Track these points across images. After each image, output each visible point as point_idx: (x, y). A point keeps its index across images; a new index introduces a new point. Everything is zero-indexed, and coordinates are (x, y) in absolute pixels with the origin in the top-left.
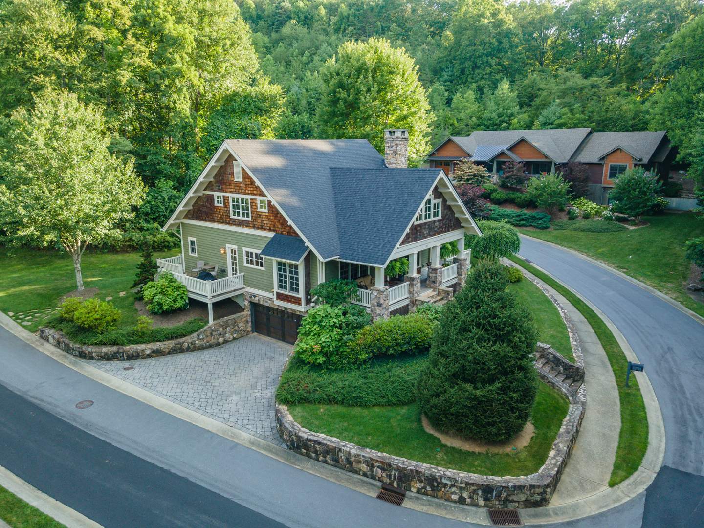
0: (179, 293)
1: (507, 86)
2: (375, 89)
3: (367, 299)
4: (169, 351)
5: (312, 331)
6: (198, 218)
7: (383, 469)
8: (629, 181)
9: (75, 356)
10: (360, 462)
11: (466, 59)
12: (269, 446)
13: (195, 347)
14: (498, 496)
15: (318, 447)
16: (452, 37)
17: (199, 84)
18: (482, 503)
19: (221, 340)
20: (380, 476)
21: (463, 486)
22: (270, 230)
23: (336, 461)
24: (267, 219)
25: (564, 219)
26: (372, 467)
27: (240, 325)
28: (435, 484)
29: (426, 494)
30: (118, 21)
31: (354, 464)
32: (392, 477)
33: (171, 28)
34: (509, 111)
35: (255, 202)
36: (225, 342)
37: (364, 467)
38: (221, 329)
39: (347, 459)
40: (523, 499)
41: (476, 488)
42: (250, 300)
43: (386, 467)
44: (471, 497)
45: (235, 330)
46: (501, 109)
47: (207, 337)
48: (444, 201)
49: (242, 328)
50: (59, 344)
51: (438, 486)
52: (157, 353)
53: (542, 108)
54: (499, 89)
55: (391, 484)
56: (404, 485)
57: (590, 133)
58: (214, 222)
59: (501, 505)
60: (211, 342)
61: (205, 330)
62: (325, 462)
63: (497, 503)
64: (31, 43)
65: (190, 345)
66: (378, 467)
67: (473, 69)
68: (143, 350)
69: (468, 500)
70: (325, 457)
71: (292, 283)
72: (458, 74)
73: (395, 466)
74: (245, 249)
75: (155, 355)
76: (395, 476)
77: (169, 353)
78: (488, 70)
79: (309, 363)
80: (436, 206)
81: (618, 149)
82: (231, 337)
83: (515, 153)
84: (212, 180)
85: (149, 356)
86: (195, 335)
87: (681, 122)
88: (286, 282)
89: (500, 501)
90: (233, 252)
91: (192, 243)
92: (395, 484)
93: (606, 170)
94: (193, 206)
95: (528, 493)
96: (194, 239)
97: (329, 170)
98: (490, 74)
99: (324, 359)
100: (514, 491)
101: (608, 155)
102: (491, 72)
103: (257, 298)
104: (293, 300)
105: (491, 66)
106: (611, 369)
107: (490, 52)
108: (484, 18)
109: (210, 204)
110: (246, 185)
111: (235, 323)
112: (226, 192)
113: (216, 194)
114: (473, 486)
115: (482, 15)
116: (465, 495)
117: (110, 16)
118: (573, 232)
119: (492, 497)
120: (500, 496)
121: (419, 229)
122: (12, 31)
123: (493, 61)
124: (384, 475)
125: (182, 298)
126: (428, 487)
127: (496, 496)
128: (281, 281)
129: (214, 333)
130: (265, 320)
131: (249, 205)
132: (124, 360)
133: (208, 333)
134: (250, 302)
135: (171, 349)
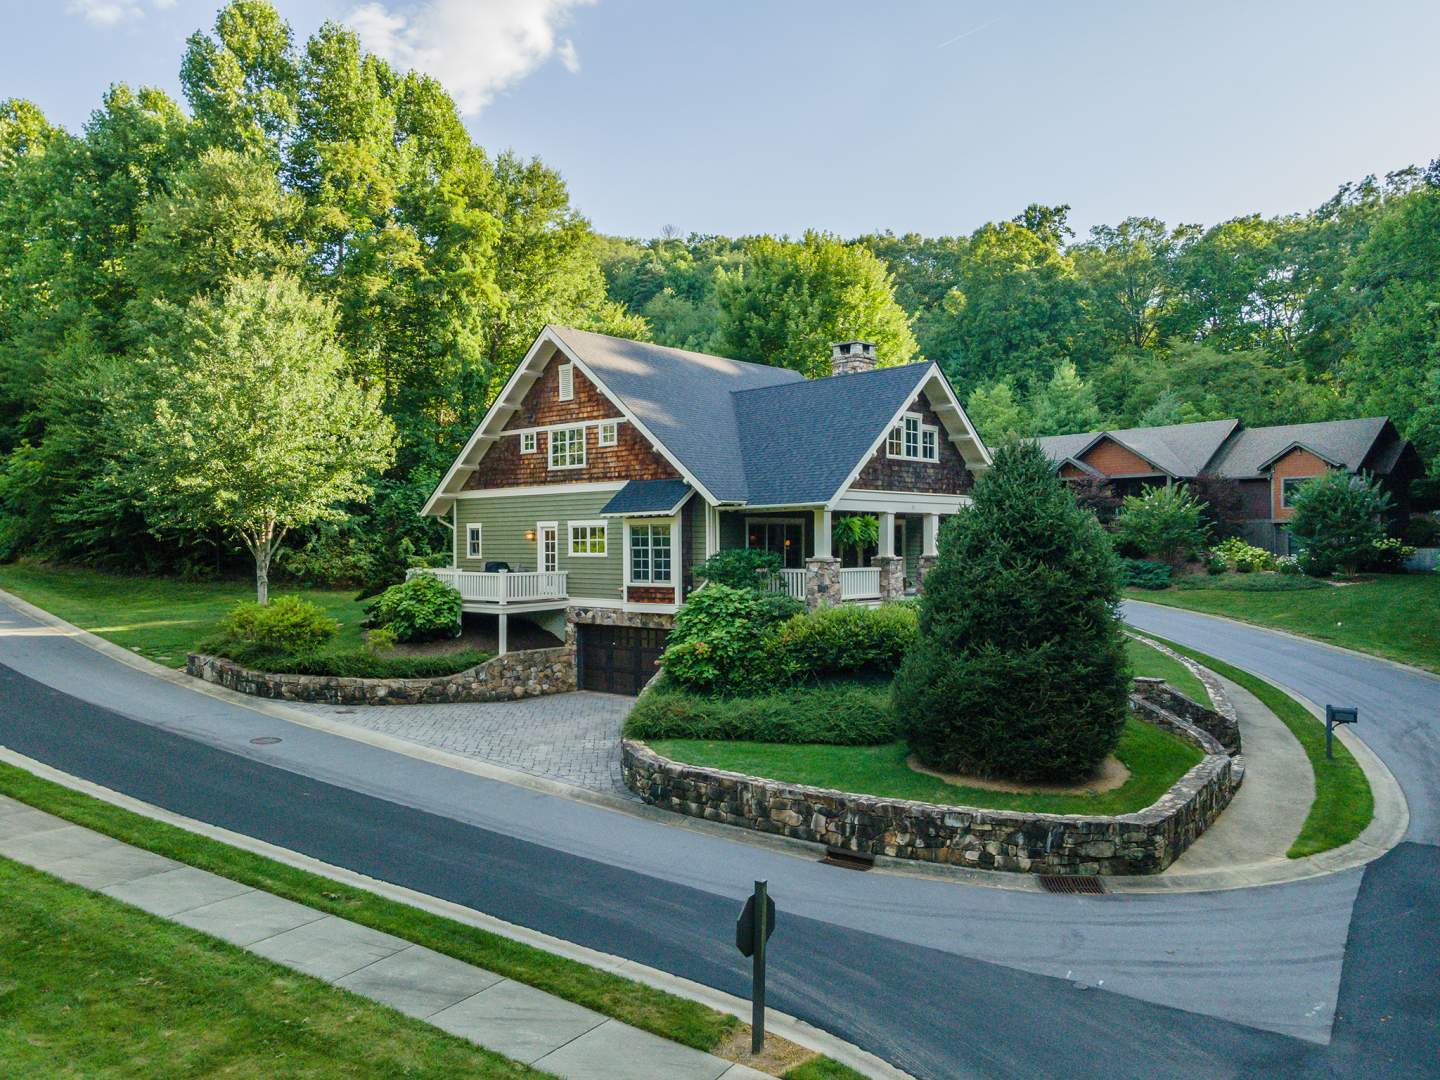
0: (446, 599)
1: (1073, 372)
2: (815, 309)
3: (799, 582)
4: (421, 697)
5: (695, 624)
6: (487, 485)
7: (829, 815)
8: (1321, 494)
9: (250, 693)
10: (782, 807)
11: (992, 332)
12: (608, 799)
13: (469, 694)
14: (1058, 846)
15: (704, 788)
16: (963, 300)
17: (500, 305)
18: (1025, 863)
19: (519, 690)
20: (824, 832)
21: (988, 827)
22: (620, 477)
23: (737, 811)
24: (614, 459)
25: (1200, 574)
26: (807, 813)
27: (557, 667)
28: (932, 831)
29: (914, 856)
30: (372, 204)
31: (773, 812)
32: (848, 830)
33: (459, 214)
34: (1079, 416)
35: (595, 431)
36: (527, 695)
37: (792, 817)
38: (519, 668)
39: (760, 804)
40: (1108, 854)
41: (1012, 830)
42: (576, 620)
43: (835, 810)
44: (1004, 852)
45: (547, 676)
46: (1063, 412)
47: (493, 678)
48: (943, 433)
49: (559, 674)
50: (221, 677)
51: (937, 836)
52: (399, 698)
53: (1144, 409)
54: (1057, 376)
55: (846, 845)
56: (870, 843)
57: (1238, 429)
58: (518, 484)
59: (1064, 866)
60: (499, 690)
61: (491, 664)
62: (716, 818)
63: (1056, 861)
64: (228, 226)
65: (460, 689)
66: (820, 812)
67: (1006, 351)
68: (373, 688)
69: (999, 859)
70: (716, 807)
71: (657, 565)
72: (976, 360)
73: (852, 805)
74: (571, 524)
75: (394, 701)
76: (853, 826)
77: (420, 701)
78: (1035, 350)
79: (688, 680)
80: (928, 436)
81: (1295, 449)
82: (539, 688)
83: (1089, 464)
84: (518, 407)
85: (383, 702)
86: (472, 671)
87: (1404, 372)
88: (646, 564)
89: (1061, 856)
90: (549, 535)
91: (475, 534)
92: (854, 846)
93: (1277, 490)
94: (480, 464)
95: (1117, 840)
96: (478, 526)
97: (727, 396)
98: (1039, 358)
99: (716, 672)
100: (1088, 834)
101: (1276, 462)
102: (1041, 354)
103: (590, 614)
104: (659, 596)
105: (1039, 345)
106: (1297, 742)
107: (1036, 320)
108: (1021, 262)
109: (512, 454)
110: (580, 403)
111: (547, 661)
112: (543, 424)
113: (523, 432)
114: (1007, 826)
115: (1018, 259)
116: (992, 848)
117: (361, 194)
118: (1218, 592)
119: (1045, 847)
120: (1060, 847)
121: (896, 468)
122: (197, 205)
123: (1043, 336)
124: (832, 827)
125: (451, 609)
126: (918, 841)
127: (1052, 847)
128: (636, 564)
129: (508, 674)
130: (604, 660)
131: (584, 440)
132: (336, 703)
133: (497, 670)
134: (577, 625)
135: (425, 692)
